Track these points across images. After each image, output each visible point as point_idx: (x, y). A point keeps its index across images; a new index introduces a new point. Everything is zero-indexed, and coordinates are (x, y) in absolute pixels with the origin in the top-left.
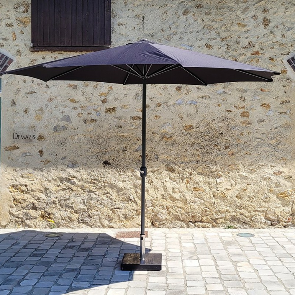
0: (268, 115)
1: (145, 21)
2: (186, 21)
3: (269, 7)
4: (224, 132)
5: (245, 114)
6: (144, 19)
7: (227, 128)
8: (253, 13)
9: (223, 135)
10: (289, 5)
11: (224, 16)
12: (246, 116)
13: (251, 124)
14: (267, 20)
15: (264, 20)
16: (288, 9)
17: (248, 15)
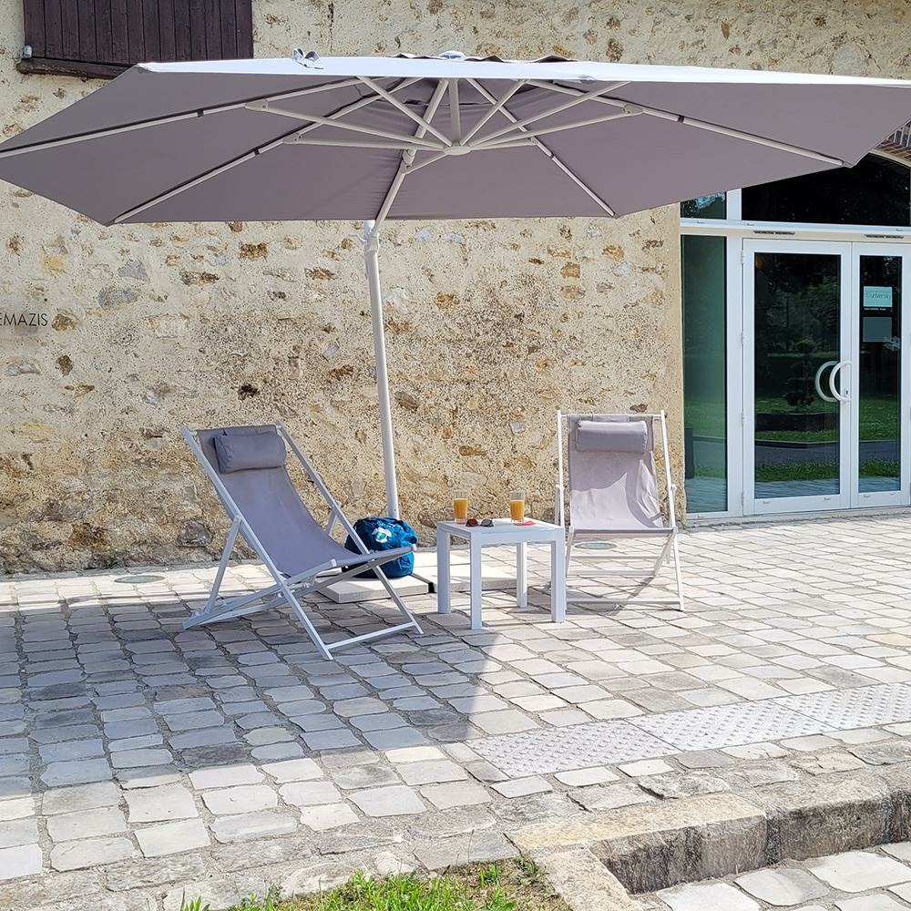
0: (617, 273)
1: (335, 19)
2: (438, 28)
3: (619, 15)
4: (527, 313)
5: (571, 271)
6: (332, 12)
7: (534, 304)
8: (586, 26)
9: (525, 321)
10: (663, 15)
11: (524, 25)
12: (573, 276)
13: (583, 294)
14: (616, 46)
15: (610, 46)
16: (659, 22)
17: (577, 29)
